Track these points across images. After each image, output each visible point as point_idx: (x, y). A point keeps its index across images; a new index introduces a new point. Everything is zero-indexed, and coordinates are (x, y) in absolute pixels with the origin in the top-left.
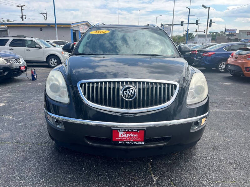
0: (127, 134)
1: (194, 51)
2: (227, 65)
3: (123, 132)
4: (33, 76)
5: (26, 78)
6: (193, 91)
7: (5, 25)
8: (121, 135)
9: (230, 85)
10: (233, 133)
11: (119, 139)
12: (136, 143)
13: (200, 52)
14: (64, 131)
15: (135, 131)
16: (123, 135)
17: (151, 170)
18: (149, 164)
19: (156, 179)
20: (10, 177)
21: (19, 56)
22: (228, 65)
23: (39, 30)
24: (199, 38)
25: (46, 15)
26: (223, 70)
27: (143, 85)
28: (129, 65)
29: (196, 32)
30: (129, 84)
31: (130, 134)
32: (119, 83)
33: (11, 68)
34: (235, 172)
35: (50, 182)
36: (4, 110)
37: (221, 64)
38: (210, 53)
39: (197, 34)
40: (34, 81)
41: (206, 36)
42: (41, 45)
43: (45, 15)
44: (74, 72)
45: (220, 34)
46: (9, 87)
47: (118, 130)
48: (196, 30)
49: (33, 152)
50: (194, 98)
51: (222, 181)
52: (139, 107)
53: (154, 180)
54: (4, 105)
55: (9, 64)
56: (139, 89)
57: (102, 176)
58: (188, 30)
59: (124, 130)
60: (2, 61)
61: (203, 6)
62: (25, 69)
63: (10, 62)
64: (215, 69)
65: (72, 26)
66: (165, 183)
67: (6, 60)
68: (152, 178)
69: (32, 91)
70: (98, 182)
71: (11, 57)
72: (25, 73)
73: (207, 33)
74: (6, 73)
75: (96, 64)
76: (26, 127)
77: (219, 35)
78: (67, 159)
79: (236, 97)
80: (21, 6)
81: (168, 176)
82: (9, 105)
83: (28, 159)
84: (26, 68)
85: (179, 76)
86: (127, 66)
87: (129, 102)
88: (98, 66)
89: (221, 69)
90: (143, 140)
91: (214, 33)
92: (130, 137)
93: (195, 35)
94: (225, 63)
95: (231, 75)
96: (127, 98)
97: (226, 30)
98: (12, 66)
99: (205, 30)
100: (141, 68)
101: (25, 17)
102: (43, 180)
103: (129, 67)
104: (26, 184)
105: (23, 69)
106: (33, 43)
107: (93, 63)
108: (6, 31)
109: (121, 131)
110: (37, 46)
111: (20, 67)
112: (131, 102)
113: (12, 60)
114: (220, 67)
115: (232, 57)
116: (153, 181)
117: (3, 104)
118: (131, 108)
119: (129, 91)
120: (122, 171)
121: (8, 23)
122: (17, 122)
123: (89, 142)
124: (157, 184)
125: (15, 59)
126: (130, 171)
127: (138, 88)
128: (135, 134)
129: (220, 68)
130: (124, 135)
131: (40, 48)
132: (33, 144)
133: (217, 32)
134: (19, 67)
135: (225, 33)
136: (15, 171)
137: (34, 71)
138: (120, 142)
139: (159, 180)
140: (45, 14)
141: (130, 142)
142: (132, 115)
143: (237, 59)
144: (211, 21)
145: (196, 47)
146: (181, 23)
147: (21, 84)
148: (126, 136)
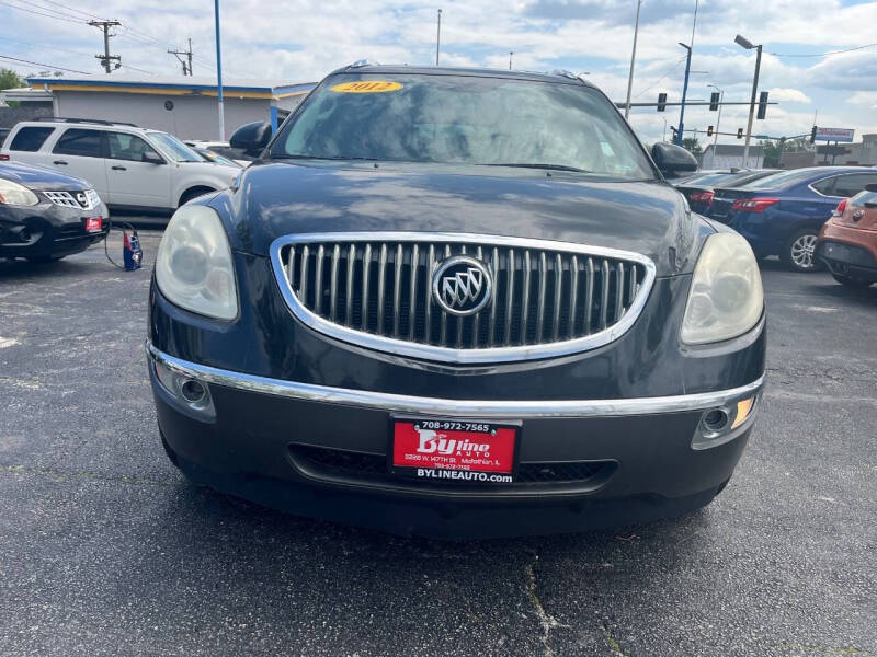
0: (448, 439)
1: (701, 192)
2: (821, 244)
3: (434, 434)
4: (128, 254)
5: (105, 261)
6: (708, 296)
7: (46, 86)
8: (428, 445)
9: (832, 313)
10: (846, 475)
11: (418, 458)
12: (483, 477)
13: (724, 197)
14: (213, 422)
15: (480, 428)
16: (433, 444)
17: (536, 592)
18: (529, 570)
19: (554, 623)
20: (6, 587)
21: (84, 183)
22: (828, 244)
23: (164, 104)
24: (720, 157)
25: (190, 59)
26: (806, 263)
27: (519, 261)
28: (467, 199)
29: (710, 134)
30: (464, 252)
31: (460, 443)
32: (428, 251)
33: (54, 224)
34: (857, 613)
35: (153, 612)
36: (13, 362)
37: (798, 242)
38: (760, 201)
39: (713, 143)
40: (130, 273)
41: (747, 151)
42: (165, 151)
43: (185, 58)
44: (266, 213)
45: (796, 145)
46: (41, 286)
47: (415, 422)
48: (711, 128)
49: (100, 507)
50: (708, 324)
51: (808, 644)
52: (499, 342)
53: (547, 627)
54: (16, 345)
55: (46, 206)
56: (503, 275)
57: (349, 603)
58: (681, 125)
59: (437, 425)
60: (22, 195)
61: (739, 40)
62: (103, 229)
63: (51, 202)
64: (777, 258)
65: (274, 97)
66: (587, 640)
67: (38, 193)
68: (537, 621)
69: (119, 304)
70: (333, 623)
71: (56, 185)
72: (102, 242)
73: (748, 141)
74: (34, 239)
75: (353, 191)
76: (83, 421)
77: (792, 150)
78: (224, 538)
79: (855, 353)
80: (105, 24)
81: (599, 616)
82: (34, 344)
83: (80, 530)
84: (106, 225)
85: (653, 243)
86: (461, 202)
87: (461, 321)
88: (359, 198)
89: (800, 260)
90: (509, 467)
91: (774, 143)
92: (459, 453)
93: (704, 147)
94: (814, 238)
95: (835, 282)
96: (453, 303)
97: (818, 131)
98: (56, 216)
99: (741, 130)
100: (514, 211)
101: (116, 61)
102: (126, 604)
103: (470, 203)
104: (65, 617)
105: (93, 227)
106: (138, 146)
107: (341, 188)
108: (49, 104)
109: (427, 428)
110: (150, 155)
111: (85, 220)
112: (469, 319)
113: (59, 193)
114: (794, 250)
115: (841, 216)
116: (542, 631)
117: (13, 342)
118: (467, 344)
119: (464, 279)
120: (425, 587)
121: (57, 78)
122: (55, 402)
123: (304, 468)
124: (554, 644)
125: (70, 192)
126: (454, 591)
127: (496, 269)
128: (479, 444)
129: (796, 254)
130: (437, 442)
131: (161, 162)
132: (102, 476)
133: (783, 139)
134: (82, 219)
135: (812, 141)
136: (27, 569)
137: (133, 239)
138: (420, 473)
139: (562, 630)
140: (187, 56)
141: (459, 472)
142: (470, 372)
143: (860, 222)
144: (764, 96)
145: (710, 181)
146: (657, 102)
147: (84, 281)
148: (446, 448)
